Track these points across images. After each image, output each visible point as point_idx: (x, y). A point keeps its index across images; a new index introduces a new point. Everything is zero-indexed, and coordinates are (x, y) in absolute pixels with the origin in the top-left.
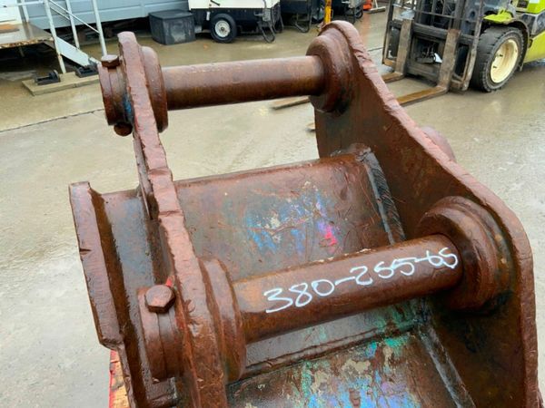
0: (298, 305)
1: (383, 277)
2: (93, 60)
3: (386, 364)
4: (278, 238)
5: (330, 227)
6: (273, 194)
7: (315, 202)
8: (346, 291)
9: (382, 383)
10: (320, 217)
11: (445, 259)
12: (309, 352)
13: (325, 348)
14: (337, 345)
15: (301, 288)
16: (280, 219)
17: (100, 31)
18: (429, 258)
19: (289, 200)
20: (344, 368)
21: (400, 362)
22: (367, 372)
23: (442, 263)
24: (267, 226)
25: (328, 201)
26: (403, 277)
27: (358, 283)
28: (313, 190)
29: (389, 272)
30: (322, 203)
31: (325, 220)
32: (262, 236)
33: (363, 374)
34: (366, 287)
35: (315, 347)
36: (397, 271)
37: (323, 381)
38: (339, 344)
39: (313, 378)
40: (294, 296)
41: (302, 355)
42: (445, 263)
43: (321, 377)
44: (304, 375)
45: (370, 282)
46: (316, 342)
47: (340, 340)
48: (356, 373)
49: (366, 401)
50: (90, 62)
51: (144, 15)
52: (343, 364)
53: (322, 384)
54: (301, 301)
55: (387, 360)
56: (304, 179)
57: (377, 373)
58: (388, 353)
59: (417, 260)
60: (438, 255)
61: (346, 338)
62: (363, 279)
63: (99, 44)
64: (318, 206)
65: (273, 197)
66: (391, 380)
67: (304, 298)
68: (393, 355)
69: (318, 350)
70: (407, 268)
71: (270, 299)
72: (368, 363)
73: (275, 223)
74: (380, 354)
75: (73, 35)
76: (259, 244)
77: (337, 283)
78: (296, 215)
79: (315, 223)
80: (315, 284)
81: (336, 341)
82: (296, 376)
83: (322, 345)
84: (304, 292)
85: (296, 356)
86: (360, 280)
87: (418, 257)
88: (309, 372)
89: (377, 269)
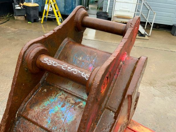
0: (48, 64)
1: (68, 70)
2: (146, 33)
3: (78, 106)
4: (78, 62)
5: (92, 67)
6: (85, 52)
7: (93, 59)
8: (59, 68)
9: (72, 108)
10: (92, 63)
11: (86, 76)
12: (65, 90)
13: (69, 92)
14: (71, 93)
15: (51, 61)
16: (82, 58)
17: (152, 25)
18: (83, 73)
19: (88, 55)
20: (68, 99)
21: (81, 108)
22: (72, 104)
23: (85, 76)
24: (78, 58)
25: (97, 61)
26: (72, 73)
27: (62, 68)
28: (96, 56)
29: (71, 70)
30: (95, 60)
31: (93, 65)
32: (75, 60)
33: (71, 103)
34: (63, 69)
35: (67, 90)
36: (72, 71)
37: (62, 97)
38: (72, 93)
39: (61, 95)
40: (49, 62)
41: (63, 89)
42: (85, 77)
43: (62, 96)
44: (60, 93)
45: (65, 69)
46: (68, 89)
47: (73, 93)
48: (70, 102)
49: (65, 108)
50: (145, 33)
51: (171, 24)
52: (69, 98)
53: (61, 98)
54: (49, 64)
55: (79, 105)
56: (95, 53)
57: (73, 105)
58: (81, 104)
59: (79, 72)
60: (86, 74)
61: (75, 93)
62: (64, 68)
63: (150, 29)
64: (93, 61)
65: (85, 53)
66: (74, 109)
67: (50, 63)
68: (81, 105)
69: (67, 91)
70: (75, 72)
71: (44, 59)
72: (74, 102)
73: (81, 58)
74: (79, 103)
75: (145, 25)
76: (73, 61)
77: (58, 65)
78: (86, 59)
79: (90, 64)
80: (54, 62)
81: (72, 92)
82: (58, 92)
83: (69, 90)
84: (51, 62)
85: (62, 88)
86: (63, 67)
87: (80, 72)
88: (61, 94)
89: (69, 68)
